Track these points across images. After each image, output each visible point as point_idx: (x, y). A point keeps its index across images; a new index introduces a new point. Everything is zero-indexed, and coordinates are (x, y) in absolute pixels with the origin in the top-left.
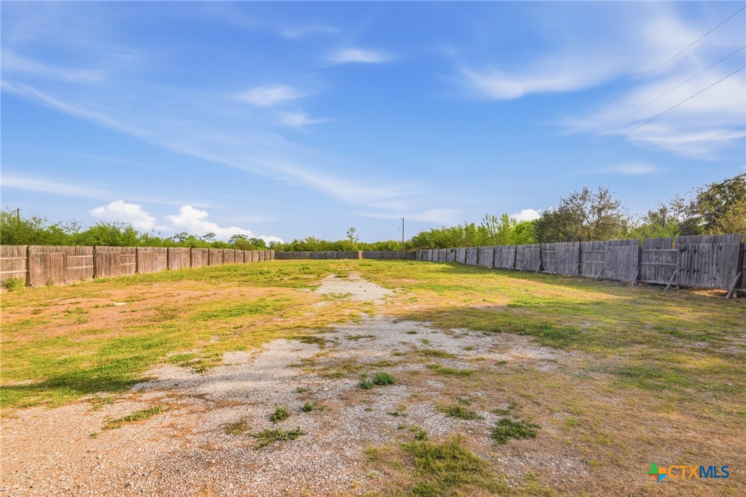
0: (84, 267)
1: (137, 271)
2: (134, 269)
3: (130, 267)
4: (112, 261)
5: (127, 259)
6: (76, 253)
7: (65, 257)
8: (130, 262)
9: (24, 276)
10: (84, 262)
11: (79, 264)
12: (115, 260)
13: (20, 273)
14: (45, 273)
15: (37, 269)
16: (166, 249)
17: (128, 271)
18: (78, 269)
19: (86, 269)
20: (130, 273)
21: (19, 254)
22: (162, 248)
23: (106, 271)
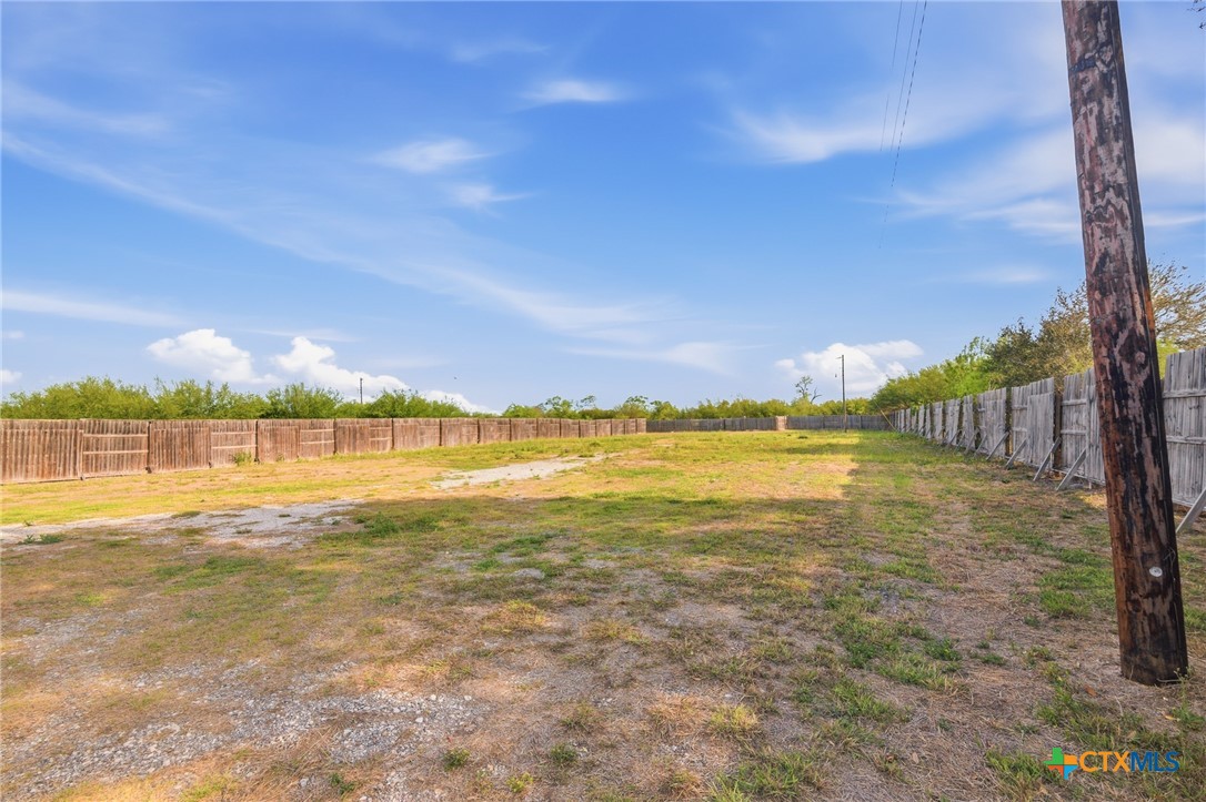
0: (323, 442)
1: (393, 448)
2: (389, 445)
3: (385, 443)
4: (358, 435)
5: (380, 433)
6: (313, 426)
7: (297, 431)
8: (384, 436)
9: (253, 452)
10: (323, 436)
11: (316, 439)
12: (362, 434)
13: (249, 448)
14: (275, 448)
15: (267, 445)
16: (438, 420)
17: (381, 448)
18: (316, 445)
19: (325, 444)
20: (384, 449)
21: (249, 429)
22: (432, 420)
23: (349, 445)
